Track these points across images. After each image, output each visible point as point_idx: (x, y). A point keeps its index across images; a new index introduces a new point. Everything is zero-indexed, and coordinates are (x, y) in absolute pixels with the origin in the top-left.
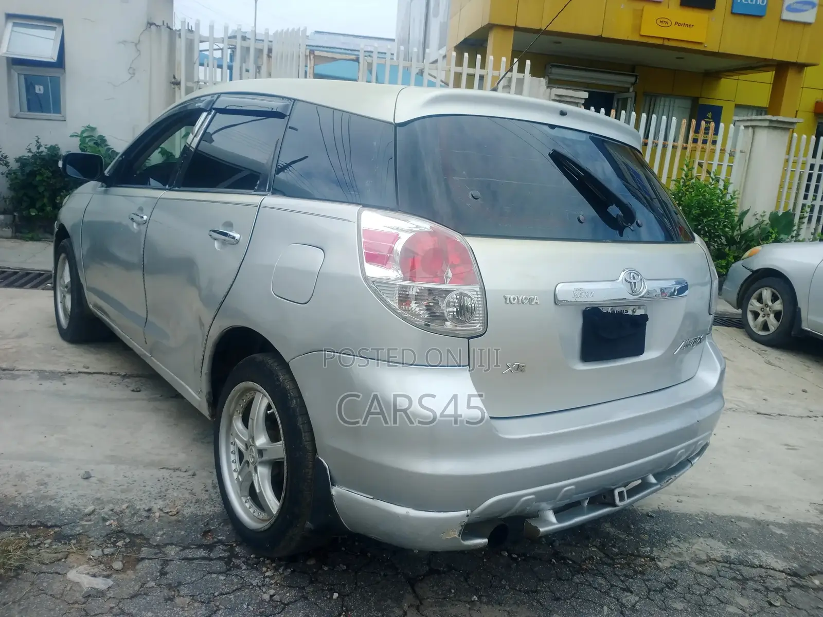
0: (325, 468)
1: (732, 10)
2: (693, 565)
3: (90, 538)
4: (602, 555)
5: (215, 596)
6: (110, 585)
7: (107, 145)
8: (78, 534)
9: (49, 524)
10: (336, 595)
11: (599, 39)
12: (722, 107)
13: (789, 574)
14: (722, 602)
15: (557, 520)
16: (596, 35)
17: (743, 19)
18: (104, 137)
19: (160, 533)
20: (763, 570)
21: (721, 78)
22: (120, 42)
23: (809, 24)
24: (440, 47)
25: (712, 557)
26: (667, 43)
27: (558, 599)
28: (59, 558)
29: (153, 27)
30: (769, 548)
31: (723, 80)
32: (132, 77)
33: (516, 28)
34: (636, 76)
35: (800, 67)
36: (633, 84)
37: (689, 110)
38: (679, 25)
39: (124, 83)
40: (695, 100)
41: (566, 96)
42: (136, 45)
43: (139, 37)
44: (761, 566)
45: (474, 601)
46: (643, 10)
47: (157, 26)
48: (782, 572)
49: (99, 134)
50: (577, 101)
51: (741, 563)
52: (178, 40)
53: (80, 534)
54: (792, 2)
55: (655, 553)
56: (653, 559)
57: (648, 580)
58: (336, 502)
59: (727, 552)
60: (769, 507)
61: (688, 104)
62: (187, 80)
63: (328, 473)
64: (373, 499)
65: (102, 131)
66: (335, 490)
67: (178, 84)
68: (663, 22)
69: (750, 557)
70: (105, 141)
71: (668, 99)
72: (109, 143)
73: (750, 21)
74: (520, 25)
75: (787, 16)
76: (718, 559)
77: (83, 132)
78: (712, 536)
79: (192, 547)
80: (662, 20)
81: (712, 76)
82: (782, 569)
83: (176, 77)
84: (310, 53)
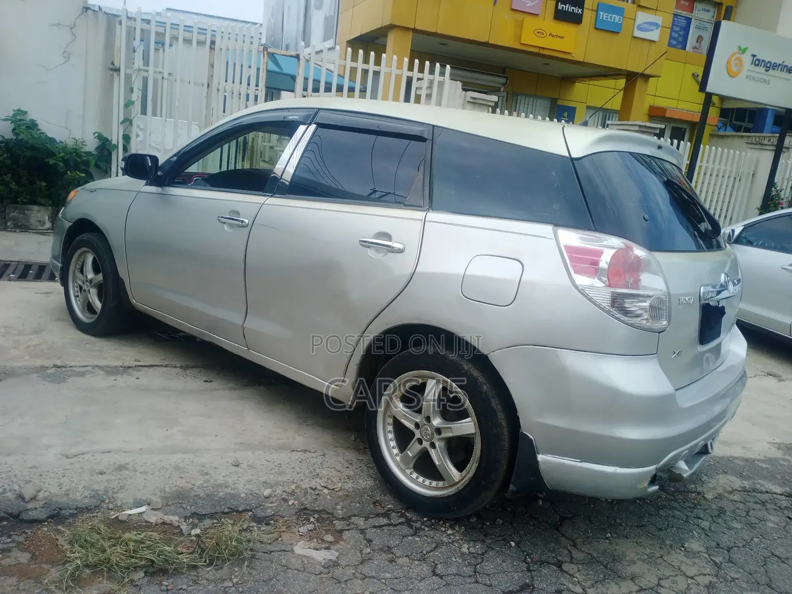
0: (531, 440)
1: (595, 25)
2: (727, 495)
3: (284, 517)
4: (666, 494)
5: (425, 555)
6: (337, 556)
7: (39, 130)
8: (272, 515)
9: (240, 509)
10: (513, 544)
11: (486, 44)
12: (576, 108)
13: (787, 496)
14: (761, 520)
15: (689, 468)
16: (483, 40)
17: (603, 34)
18: (35, 121)
19: (339, 507)
20: (770, 495)
21: (575, 83)
22: (54, 25)
23: (654, 42)
24: (325, 39)
25: (734, 488)
26: (542, 52)
27: (660, 530)
28: (276, 537)
29: (89, 12)
30: (764, 478)
31: (577, 84)
32: (66, 61)
33: (414, 30)
34: (507, 78)
35: (646, 77)
36: (503, 85)
37: (548, 110)
38: (553, 36)
39: (57, 66)
40: (554, 101)
41: (479, 99)
42: (72, 28)
43: (75, 21)
44: (767, 492)
45: (608, 537)
46: (523, 21)
47: (94, 11)
48: (781, 495)
49: (30, 118)
50: (489, 104)
51: (754, 491)
52: (118, 27)
53: (273, 515)
54: (641, 23)
55: (699, 489)
56: (699, 493)
57: (706, 509)
58: (542, 467)
59: (742, 483)
60: (744, 448)
61: (547, 103)
62: (127, 67)
63: (534, 444)
64: (580, 462)
65: (32, 115)
66: (540, 457)
67: (118, 70)
68: (540, 33)
69: (758, 486)
70: (37, 125)
71: (531, 99)
72: (40, 127)
73: (608, 35)
74: (418, 27)
75: (637, 33)
76: (739, 489)
77: (14, 116)
78: (726, 473)
79: (372, 516)
80: (539, 31)
81: (569, 80)
82: (781, 493)
83: (115, 63)
84: (264, 50)
